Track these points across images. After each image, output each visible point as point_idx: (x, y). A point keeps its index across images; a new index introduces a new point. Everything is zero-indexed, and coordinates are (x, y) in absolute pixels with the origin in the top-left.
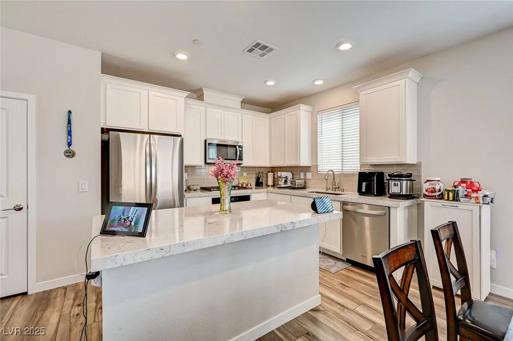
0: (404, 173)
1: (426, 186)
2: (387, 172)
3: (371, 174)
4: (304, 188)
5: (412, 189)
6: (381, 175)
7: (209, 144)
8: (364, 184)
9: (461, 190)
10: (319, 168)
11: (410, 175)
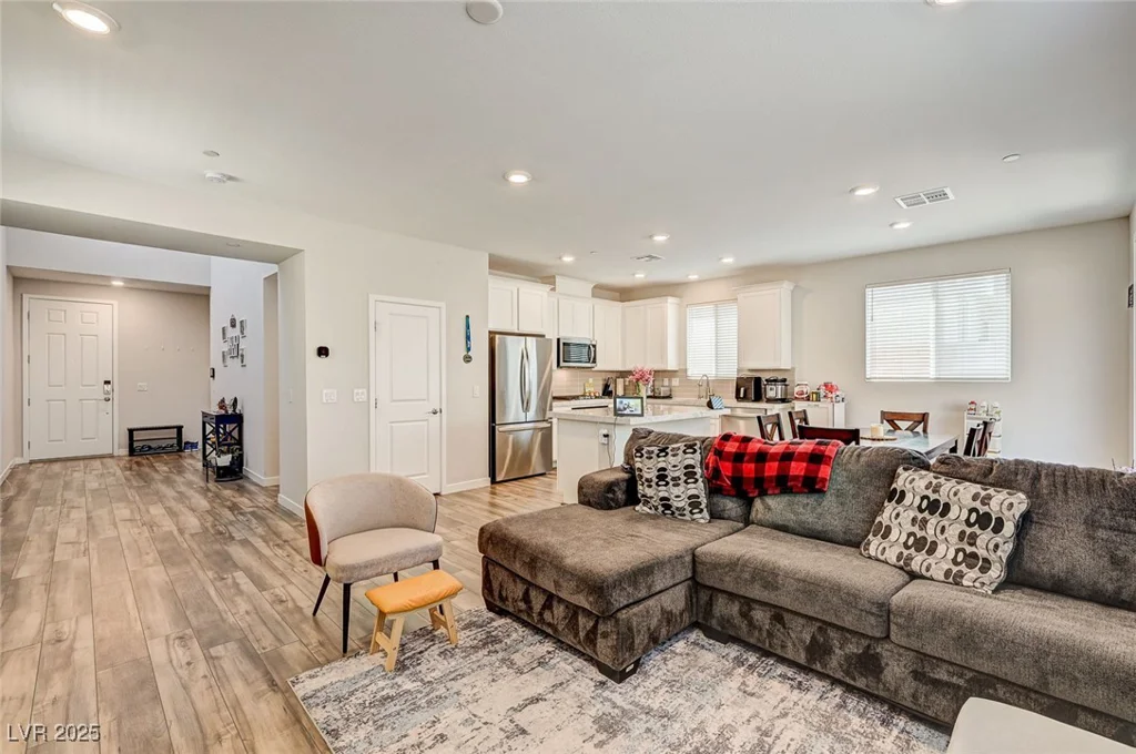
0: (780, 378)
1: (797, 389)
2: (764, 376)
3: (749, 379)
4: (669, 397)
5: (786, 394)
6: (758, 380)
7: (564, 344)
8: (742, 389)
9: (822, 393)
10: (689, 373)
11: (785, 380)
